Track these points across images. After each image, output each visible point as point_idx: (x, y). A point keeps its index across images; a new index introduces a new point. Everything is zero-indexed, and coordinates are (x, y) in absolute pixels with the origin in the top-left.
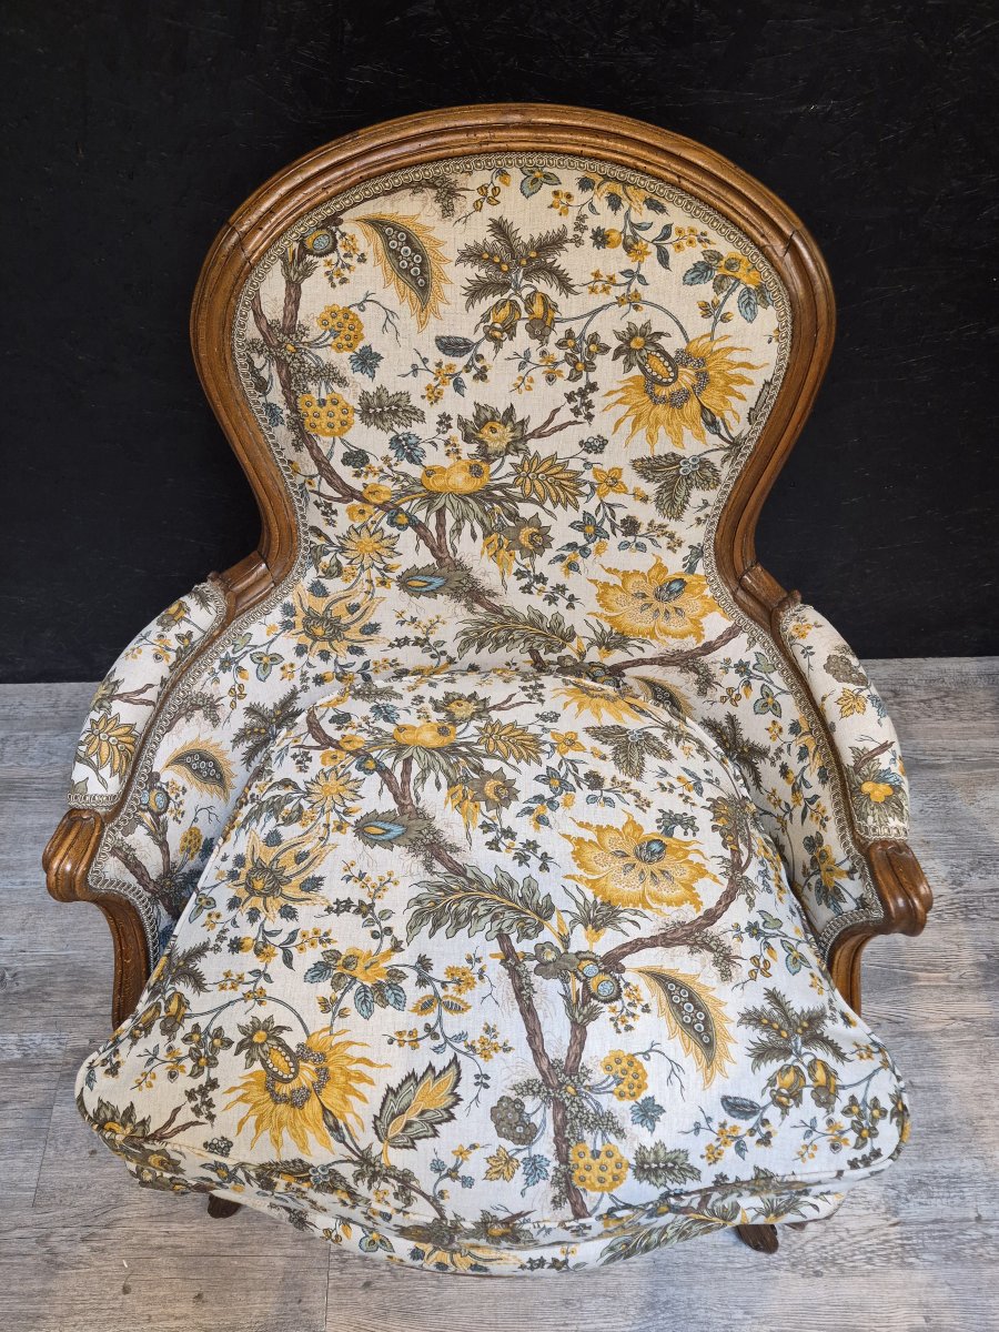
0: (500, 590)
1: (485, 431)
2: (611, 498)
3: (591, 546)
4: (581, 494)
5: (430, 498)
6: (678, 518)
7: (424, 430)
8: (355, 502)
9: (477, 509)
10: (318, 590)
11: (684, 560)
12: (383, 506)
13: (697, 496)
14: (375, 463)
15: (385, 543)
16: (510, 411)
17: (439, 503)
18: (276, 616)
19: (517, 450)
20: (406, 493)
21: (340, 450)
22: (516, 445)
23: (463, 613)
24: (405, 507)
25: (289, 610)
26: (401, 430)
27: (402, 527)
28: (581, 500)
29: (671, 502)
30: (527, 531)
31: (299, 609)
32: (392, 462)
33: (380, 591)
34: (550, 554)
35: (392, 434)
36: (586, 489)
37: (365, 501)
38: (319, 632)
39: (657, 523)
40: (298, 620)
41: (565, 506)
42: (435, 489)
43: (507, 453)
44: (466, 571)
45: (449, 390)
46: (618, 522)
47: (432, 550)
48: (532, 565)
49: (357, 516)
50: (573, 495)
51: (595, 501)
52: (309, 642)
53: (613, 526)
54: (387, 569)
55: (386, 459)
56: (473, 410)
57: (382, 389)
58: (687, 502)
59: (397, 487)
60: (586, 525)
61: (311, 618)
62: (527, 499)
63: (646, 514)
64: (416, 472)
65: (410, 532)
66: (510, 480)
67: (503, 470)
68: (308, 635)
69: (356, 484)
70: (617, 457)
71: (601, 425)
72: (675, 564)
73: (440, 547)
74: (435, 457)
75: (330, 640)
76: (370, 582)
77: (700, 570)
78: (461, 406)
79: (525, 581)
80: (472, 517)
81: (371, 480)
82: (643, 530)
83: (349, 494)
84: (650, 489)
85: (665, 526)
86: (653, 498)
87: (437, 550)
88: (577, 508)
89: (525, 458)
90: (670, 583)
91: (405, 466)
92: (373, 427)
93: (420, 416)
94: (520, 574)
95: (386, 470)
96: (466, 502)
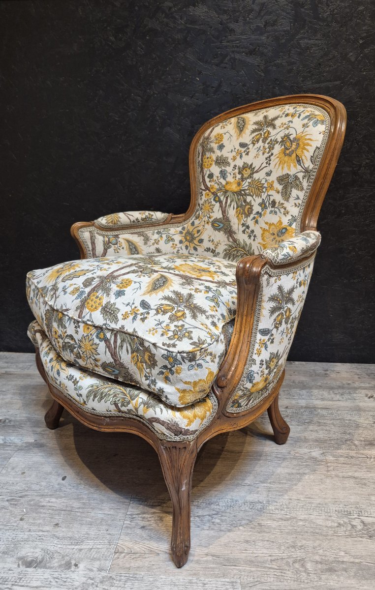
0: (237, 231)
1: (244, 171)
2: (271, 193)
3: (262, 213)
4: (263, 192)
5: (226, 192)
6: (288, 201)
7: (229, 169)
8: (207, 191)
9: (236, 198)
10: (193, 224)
11: (289, 220)
12: (213, 193)
13: (295, 192)
14: (215, 178)
15: (211, 207)
16: (252, 165)
17: (228, 194)
18: (180, 229)
19: (251, 177)
20: (220, 189)
21: (208, 173)
22: (250, 176)
23: (226, 239)
24: (218, 194)
25: (184, 229)
26: (223, 168)
27: (216, 202)
28: (263, 194)
29: (286, 195)
30: (248, 207)
31: (186, 229)
32: (219, 178)
33: (206, 226)
34: (252, 216)
35: (221, 169)
36: (264, 190)
37: (209, 191)
38: (188, 238)
39: (281, 202)
40: (184, 232)
41: (258, 197)
42: (227, 189)
43: (248, 178)
44: (230, 221)
45: (238, 157)
46: (270, 202)
47: (222, 212)
48: (246, 221)
49: (207, 196)
50: (261, 192)
51: (266, 194)
52: (184, 240)
53: (269, 204)
54: (210, 217)
55: (218, 177)
56: (243, 164)
57: (222, 155)
58: (291, 194)
59: (218, 187)
60: (263, 205)
61: (188, 233)
62: (250, 195)
63: (278, 198)
64: (224, 182)
65: (218, 204)
66: (246, 188)
67: (245, 184)
68: (185, 238)
69: (209, 184)
70: (273, 178)
71: (271, 167)
72: (285, 221)
73: (224, 211)
74: (230, 178)
75: (190, 242)
76: (205, 221)
77: (294, 226)
78: (240, 163)
79: (244, 228)
80: (235, 201)
81: (213, 183)
82: (277, 206)
83: (207, 188)
84: (280, 188)
85: (283, 204)
86: (280, 192)
87: (224, 212)
88: (261, 197)
89: (252, 180)
90: (283, 229)
91: (222, 180)
92: (217, 166)
93: (228, 164)
94: (243, 225)
95: (217, 181)
96: (234, 195)
